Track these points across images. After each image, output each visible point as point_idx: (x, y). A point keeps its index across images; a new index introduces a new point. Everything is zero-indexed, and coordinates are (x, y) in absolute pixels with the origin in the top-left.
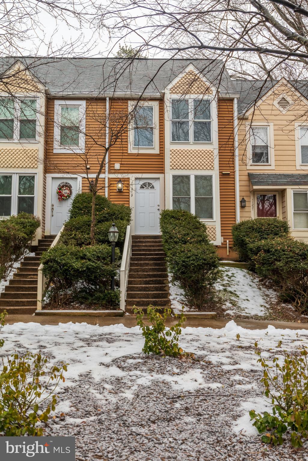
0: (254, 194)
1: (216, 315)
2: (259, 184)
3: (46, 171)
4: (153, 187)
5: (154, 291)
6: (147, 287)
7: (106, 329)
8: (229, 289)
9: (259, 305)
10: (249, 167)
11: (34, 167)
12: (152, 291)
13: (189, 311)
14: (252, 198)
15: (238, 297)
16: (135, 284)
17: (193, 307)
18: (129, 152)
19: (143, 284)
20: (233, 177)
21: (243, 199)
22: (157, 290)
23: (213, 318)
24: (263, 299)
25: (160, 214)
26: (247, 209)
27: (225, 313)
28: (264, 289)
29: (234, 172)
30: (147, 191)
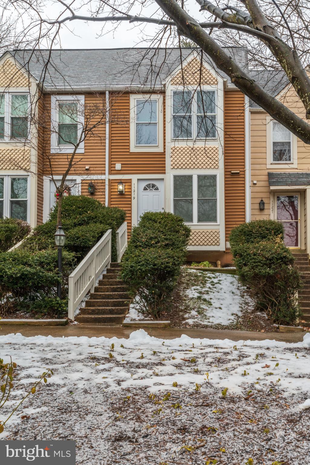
0: (274, 196)
2: (277, 184)
3: (43, 173)
4: (157, 189)
5: (118, 298)
10: (269, 166)
11: (26, 168)
14: (272, 199)
17: (150, 316)
18: (131, 151)
20: (243, 176)
21: (262, 201)
26: (266, 212)
29: (244, 171)
30: (151, 193)
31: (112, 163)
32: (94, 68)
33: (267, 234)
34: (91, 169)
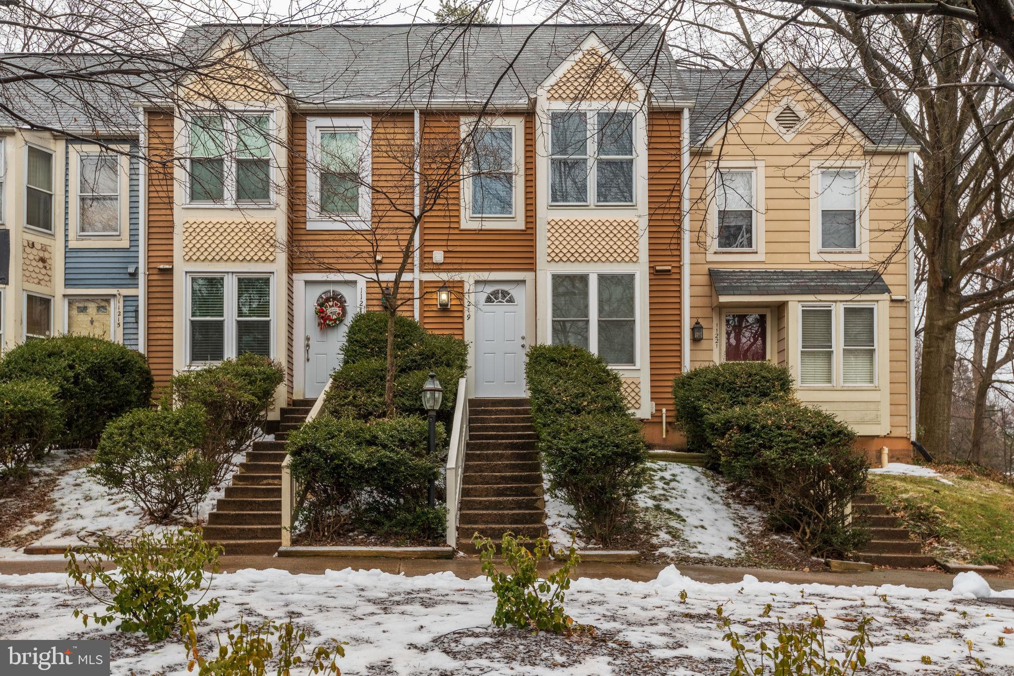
0: (720, 314)
1: (638, 557)
2: (731, 292)
3: (293, 267)
4: (511, 300)
5: (513, 509)
6: (500, 502)
7: (420, 582)
8: (665, 505)
9: (725, 537)
10: (711, 257)
11: (267, 258)
12: (510, 509)
13: (585, 549)
14: (716, 321)
15: (684, 521)
16: (475, 496)
17: (593, 541)
18: (462, 227)
19: (493, 496)
20: (677, 277)
21: (697, 323)
22: (520, 508)
23: (632, 561)
24: (735, 525)
25: (527, 355)
26: (704, 344)
27: (657, 553)
28: (737, 506)
29: (680, 267)
30: (499, 309)
31: (426, 249)
32: (375, 63)
33: (768, 388)
34: (385, 261)
